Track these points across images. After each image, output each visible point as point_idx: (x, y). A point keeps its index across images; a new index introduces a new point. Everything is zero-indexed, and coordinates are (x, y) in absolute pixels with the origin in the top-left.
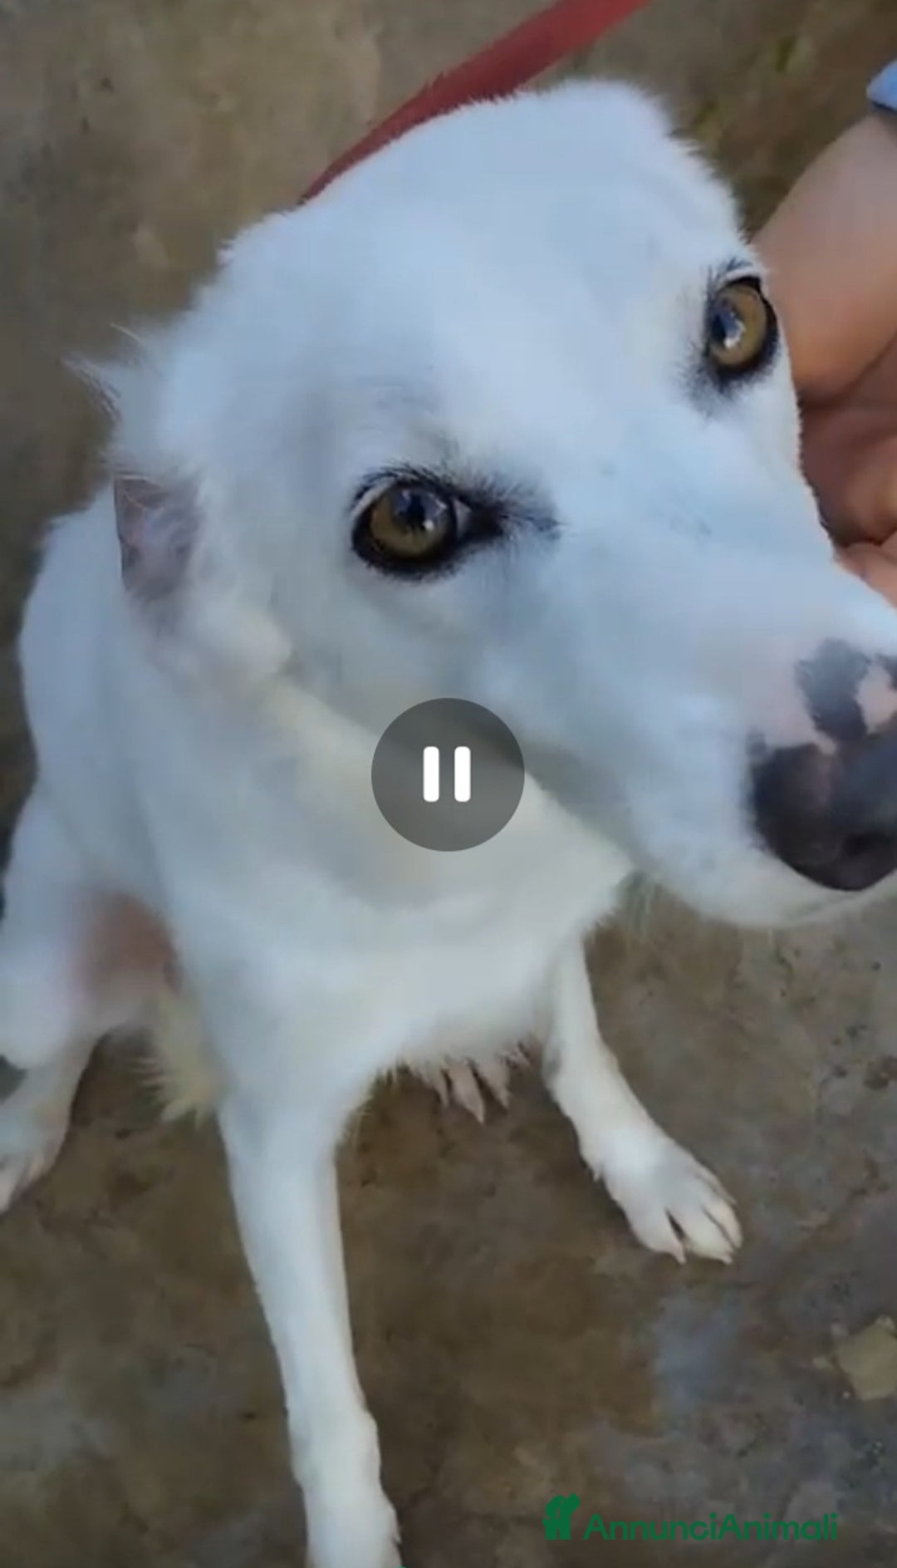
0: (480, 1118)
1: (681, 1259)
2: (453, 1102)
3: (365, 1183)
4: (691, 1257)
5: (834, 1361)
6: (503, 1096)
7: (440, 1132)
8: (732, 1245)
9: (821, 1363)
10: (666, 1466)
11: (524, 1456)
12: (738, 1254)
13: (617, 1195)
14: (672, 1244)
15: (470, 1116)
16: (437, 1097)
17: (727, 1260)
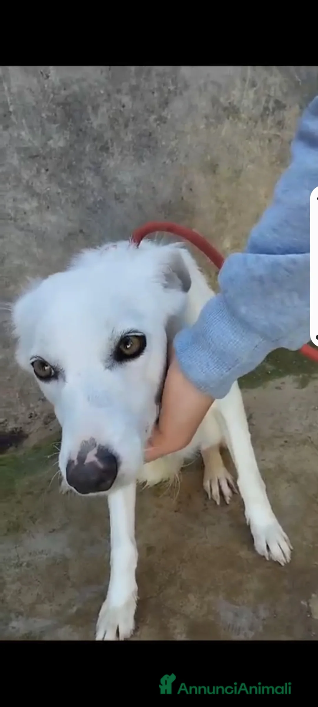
0: (218, 503)
1: (267, 559)
2: (212, 499)
3: (176, 511)
4: (271, 560)
5: (308, 604)
6: (228, 499)
7: (205, 505)
8: (287, 562)
9: (303, 603)
10: (236, 615)
11: (191, 597)
12: (287, 564)
13: (253, 532)
14: (266, 553)
15: (216, 503)
16: (208, 495)
17: (283, 564)
